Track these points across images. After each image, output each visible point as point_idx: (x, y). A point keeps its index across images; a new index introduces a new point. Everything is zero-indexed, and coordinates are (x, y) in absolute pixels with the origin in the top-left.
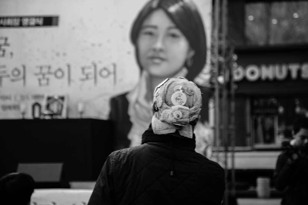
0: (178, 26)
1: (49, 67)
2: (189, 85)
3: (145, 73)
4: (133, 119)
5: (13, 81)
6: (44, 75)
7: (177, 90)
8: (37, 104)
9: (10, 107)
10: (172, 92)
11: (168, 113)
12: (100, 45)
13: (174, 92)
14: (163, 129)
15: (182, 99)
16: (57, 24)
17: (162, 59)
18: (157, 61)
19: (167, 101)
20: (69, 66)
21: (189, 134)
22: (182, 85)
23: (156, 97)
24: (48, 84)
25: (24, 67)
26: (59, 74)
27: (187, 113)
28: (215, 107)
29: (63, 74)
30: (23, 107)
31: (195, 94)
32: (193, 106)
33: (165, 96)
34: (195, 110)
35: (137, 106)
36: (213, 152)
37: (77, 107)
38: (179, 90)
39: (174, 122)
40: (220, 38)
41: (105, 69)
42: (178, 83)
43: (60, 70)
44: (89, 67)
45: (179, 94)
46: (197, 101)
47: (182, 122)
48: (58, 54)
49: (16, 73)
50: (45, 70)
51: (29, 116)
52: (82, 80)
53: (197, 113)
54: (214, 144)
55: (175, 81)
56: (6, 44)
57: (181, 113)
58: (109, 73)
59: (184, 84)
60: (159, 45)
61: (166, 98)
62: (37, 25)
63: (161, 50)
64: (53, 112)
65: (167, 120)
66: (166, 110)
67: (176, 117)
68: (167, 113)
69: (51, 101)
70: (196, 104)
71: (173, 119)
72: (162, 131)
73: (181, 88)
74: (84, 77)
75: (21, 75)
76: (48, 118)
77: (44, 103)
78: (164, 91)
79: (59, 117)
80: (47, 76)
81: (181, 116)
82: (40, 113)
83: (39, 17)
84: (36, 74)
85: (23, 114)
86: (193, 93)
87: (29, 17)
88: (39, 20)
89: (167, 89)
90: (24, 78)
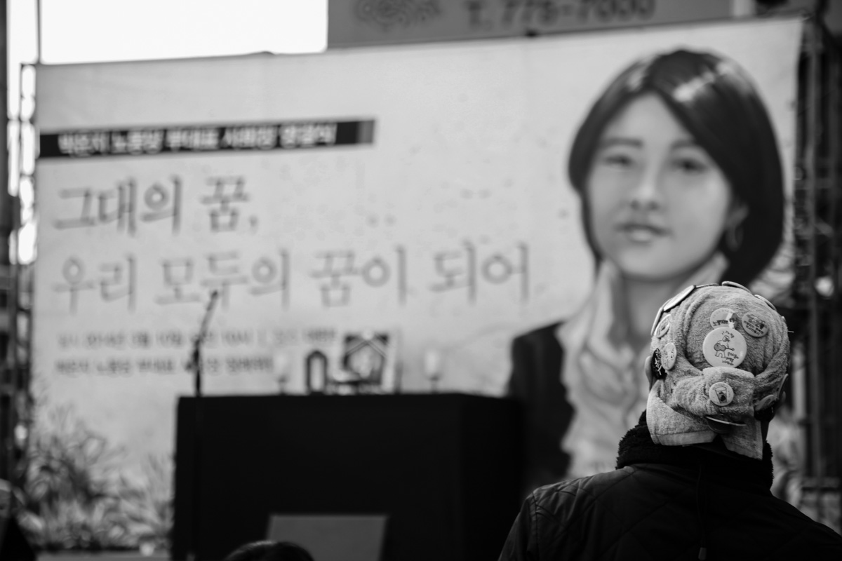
0: (699, 140)
1: (350, 256)
2: (754, 308)
3: (607, 269)
4: (574, 397)
5: (256, 292)
6: (335, 276)
7: (719, 322)
8: (317, 354)
9: (247, 364)
10: (704, 327)
11: (694, 388)
12: (485, 194)
13: (710, 328)
14: (677, 430)
15: (733, 349)
16: (370, 140)
17: (656, 231)
18: (642, 235)
19: (689, 351)
20: (401, 252)
21: (754, 446)
22: (732, 308)
23: (660, 338)
24: (345, 300)
25: (285, 255)
26: (376, 272)
27: (748, 390)
28: (807, 365)
29: (386, 270)
30: (280, 361)
31: (771, 334)
32: (765, 367)
33: (685, 338)
34: (770, 381)
35: (586, 360)
36: (805, 490)
37: (421, 363)
38: (726, 322)
39: (709, 413)
40: (821, 172)
41: (498, 258)
42: (720, 301)
43: (377, 262)
44: (456, 255)
45: (727, 334)
46: (779, 354)
47: (733, 413)
48: (373, 221)
49: (264, 271)
50: (339, 264)
51: (297, 386)
52: (437, 288)
53: (778, 387)
54: (809, 470)
55: (715, 294)
56: (240, 196)
57: (730, 389)
58: (509, 271)
59: (741, 305)
60: (646, 191)
61: (687, 344)
62: (320, 144)
63: (653, 206)
64: (358, 374)
65: (690, 407)
66: (688, 379)
67: (716, 401)
68: (691, 387)
69: (353, 346)
70: (772, 362)
71: (708, 406)
72: (675, 436)
73: (729, 316)
74: (441, 280)
75: (278, 278)
76: (345, 391)
77: (334, 351)
78: (682, 325)
79: (375, 390)
80: (344, 279)
81: (730, 398)
82: (327, 380)
83: (324, 124)
84: (316, 275)
85: (283, 380)
86: (764, 330)
87: (300, 124)
88: (325, 131)
89: (690, 317)
90: (285, 284)
